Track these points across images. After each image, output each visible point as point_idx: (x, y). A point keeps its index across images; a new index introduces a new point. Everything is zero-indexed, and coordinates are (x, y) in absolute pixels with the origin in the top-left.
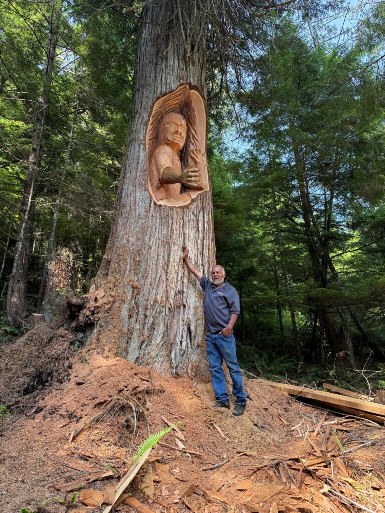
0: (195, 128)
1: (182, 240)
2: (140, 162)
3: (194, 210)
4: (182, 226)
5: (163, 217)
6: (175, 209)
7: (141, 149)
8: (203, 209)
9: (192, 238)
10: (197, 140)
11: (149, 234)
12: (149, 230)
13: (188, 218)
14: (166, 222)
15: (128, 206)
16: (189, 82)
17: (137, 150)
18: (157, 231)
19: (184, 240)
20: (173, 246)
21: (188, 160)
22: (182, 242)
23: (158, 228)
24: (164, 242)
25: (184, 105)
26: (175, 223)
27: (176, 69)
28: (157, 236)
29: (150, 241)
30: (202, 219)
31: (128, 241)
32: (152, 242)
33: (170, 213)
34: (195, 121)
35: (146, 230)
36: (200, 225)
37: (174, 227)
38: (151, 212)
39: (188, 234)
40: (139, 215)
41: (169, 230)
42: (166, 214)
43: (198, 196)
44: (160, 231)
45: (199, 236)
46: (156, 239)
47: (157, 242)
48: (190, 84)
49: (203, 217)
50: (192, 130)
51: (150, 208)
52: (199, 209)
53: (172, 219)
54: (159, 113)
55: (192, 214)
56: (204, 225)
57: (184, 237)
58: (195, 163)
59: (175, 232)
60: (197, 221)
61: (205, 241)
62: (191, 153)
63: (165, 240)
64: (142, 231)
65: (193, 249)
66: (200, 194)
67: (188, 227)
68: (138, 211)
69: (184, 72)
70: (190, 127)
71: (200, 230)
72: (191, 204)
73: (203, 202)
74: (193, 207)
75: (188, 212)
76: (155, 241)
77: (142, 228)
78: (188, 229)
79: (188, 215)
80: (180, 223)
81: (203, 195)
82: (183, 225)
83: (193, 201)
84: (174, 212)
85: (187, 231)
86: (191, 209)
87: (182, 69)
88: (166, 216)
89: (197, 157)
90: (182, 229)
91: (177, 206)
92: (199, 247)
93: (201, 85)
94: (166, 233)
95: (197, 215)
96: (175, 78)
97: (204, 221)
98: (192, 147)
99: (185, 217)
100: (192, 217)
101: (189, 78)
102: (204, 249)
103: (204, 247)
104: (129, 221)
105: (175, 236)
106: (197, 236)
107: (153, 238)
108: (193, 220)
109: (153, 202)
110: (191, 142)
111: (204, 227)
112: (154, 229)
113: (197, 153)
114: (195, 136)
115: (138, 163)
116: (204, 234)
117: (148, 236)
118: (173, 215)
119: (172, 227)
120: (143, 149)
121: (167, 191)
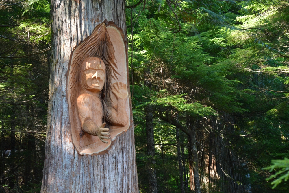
0: (115, 61)
1: (103, 184)
2: (64, 114)
3: (113, 153)
4: (102, 171)
5: (85, 165)
6: (95, 156)
7: (64, 101)
8: (122, 150)
9: (112, 180)
10: (117, 73)
11: (75, 182)
12: (74, 178)
13: (107, 163)
14: (88, 170)
15: (56, 157)
16: (104, 20)
17: (60, 102)
18: (81, 178)
19: (105, 183)
20: (95, 191)
21: (110, 97)
22: (103, 186)
23: (81, 176)
24: (87, 187)
25: (101, 43)
26: (95, 169)
27: (90, 10)
28: (81, 183)
29: (76, 188)
30: (121, 160)
31: (58, 189)
32: (77, 189)
33: (91, 161)
34: (114, 55)
35: (72, 179)
36: (120, 166)
37: (95, 173)
38: (75, 162)
39: (108, 177)
40: (66, 165)
41: (91, 177)
42: (87, 163)
43: (117, 138)
44: (84, 178)
45: (118, 177)
46: (80, 186)
47: (82, 189)
48: (105, 22)
49: (123, 157)
50: (112, 64)
51: (74, 159)
52: (119, 150)
53: (93, 166)
54: (78, 58)
55: (111, 158)
56: (123, 165)
57: (104, 181)
58: (117, 98)
59: (96, 177)
60: (117, 162)
61: (124, 180)
62: (113, 88)
63: (88, 186)
64: (69, 180)
65: (114, 190)
66: (119, 135)
67: (107, 170)
68: (64, 161)
69: (99, 12)
70: (110, 62)
71: (120, 170)
72: (111, 147)
73: (122, 143)
74: (112, 151)
75: (107, 156)
76: (79, 188)
77: (69, 176)
78: (107, 172)
79: (107, 160)
80: (100, 168)
81: (122, 136)
82: (103, 169)
83: (113, 143)
84: (95, 159)
85: (107, 175)
86: (110, 153)
87: (96, 9)
88: (87, 164)
89: (118, 92)
90: (102, 174)
91: (97, 152)
92: (119, 187)
93: (117, 17)
94: (88, 179)
95: (117, 156)
96: (90, 21)
97: (123, 161)
98: (113, 81)
99: (105, 162)
100: (112, 160)
101: (103, 15)
102: (124, 188)
103: (124, 186)
104: (57, 171)
105: (96, 181)
106: (116, 177)
107: (78, 185)
108: (113, 163)
109: (76, 152)
110: (112, 76)
111: (123, 167)
112: (79, 177)
113: (118, 87)
114: (116, 69)
115: (62, 115)
116: (123, 174)
117: (74, 184)
118: (93, 162)
119: (93, 173)
120: (66, 101)
121: (89, 138)
